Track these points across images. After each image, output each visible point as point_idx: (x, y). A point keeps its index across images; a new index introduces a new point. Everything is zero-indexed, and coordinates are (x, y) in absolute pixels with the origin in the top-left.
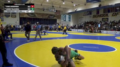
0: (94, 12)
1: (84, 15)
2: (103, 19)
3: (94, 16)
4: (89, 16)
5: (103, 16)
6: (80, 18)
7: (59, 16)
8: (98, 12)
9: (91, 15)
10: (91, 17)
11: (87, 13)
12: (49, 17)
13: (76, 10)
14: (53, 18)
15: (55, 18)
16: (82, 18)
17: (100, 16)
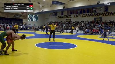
0: (59, 13)
1: (50, 15)
2: (66, 20)
3: (59, 17)
4: (54, 17)
5: (67, 17)
6: (46, 18)
7: (26, 16)
8: (62, 14)
9: (56, 16)
10: (56, 17)
11: (53, 14)
12: (14, 16)
13: (43, 11)
14: (19, 18)
15: (21, 18)
16: (49, 18)
17: (64, 17)
